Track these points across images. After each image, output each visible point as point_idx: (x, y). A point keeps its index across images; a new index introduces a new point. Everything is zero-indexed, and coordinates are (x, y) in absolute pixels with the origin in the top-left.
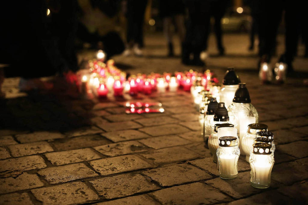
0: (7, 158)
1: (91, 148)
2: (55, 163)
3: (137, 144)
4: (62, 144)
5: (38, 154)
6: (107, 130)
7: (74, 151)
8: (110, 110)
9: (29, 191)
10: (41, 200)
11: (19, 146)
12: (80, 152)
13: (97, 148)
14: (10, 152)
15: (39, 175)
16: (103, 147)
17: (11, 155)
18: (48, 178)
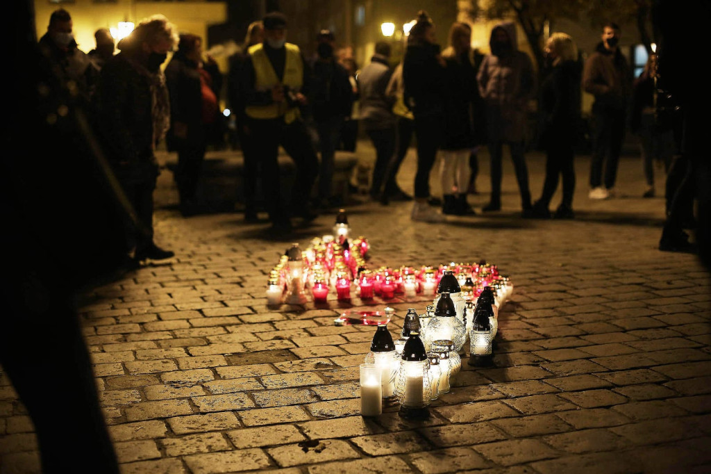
0: (174, 371)
1: (271, 364)
2: (224, 377)
3: (325, 361)
4: (239, 359)
5: (208, 368)
6: (300, 345)
7: (249, 366)
8: (319, 320)
9: (190, 399)
10: (198, 405)
11: (189, 359)
12: (256, 367)
13: (277, 365)
14: (178, 365)
15: (203, 386)
16: (285, 363)
17: (178, 367)
18: (212, 389)
